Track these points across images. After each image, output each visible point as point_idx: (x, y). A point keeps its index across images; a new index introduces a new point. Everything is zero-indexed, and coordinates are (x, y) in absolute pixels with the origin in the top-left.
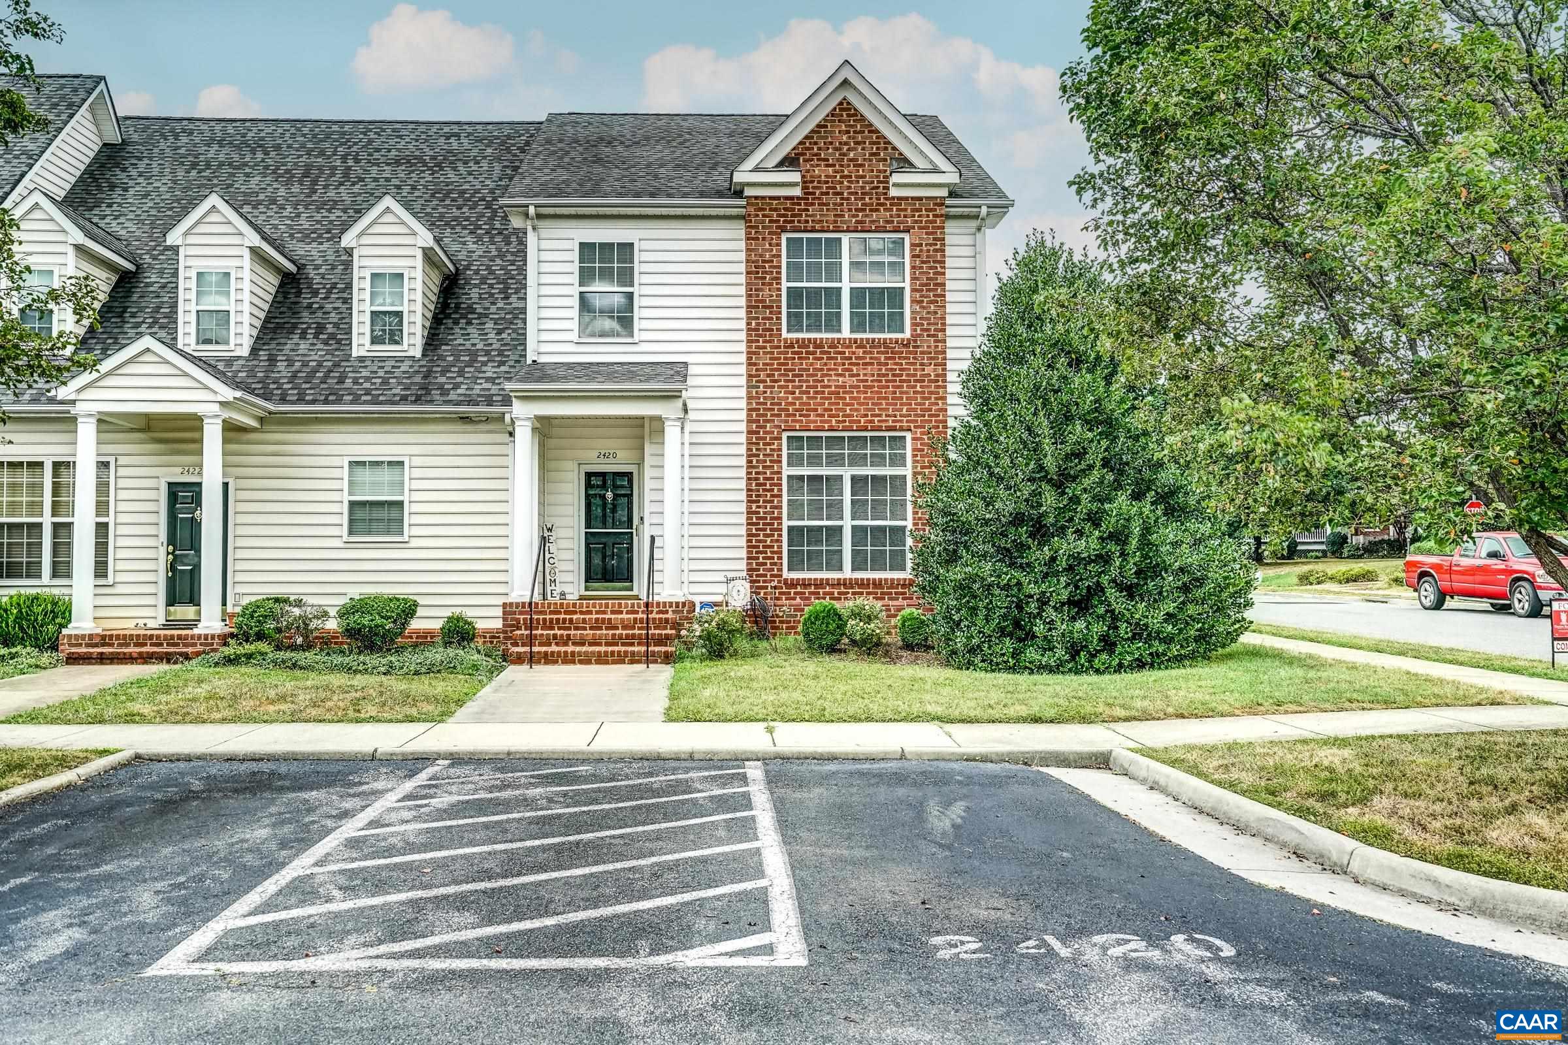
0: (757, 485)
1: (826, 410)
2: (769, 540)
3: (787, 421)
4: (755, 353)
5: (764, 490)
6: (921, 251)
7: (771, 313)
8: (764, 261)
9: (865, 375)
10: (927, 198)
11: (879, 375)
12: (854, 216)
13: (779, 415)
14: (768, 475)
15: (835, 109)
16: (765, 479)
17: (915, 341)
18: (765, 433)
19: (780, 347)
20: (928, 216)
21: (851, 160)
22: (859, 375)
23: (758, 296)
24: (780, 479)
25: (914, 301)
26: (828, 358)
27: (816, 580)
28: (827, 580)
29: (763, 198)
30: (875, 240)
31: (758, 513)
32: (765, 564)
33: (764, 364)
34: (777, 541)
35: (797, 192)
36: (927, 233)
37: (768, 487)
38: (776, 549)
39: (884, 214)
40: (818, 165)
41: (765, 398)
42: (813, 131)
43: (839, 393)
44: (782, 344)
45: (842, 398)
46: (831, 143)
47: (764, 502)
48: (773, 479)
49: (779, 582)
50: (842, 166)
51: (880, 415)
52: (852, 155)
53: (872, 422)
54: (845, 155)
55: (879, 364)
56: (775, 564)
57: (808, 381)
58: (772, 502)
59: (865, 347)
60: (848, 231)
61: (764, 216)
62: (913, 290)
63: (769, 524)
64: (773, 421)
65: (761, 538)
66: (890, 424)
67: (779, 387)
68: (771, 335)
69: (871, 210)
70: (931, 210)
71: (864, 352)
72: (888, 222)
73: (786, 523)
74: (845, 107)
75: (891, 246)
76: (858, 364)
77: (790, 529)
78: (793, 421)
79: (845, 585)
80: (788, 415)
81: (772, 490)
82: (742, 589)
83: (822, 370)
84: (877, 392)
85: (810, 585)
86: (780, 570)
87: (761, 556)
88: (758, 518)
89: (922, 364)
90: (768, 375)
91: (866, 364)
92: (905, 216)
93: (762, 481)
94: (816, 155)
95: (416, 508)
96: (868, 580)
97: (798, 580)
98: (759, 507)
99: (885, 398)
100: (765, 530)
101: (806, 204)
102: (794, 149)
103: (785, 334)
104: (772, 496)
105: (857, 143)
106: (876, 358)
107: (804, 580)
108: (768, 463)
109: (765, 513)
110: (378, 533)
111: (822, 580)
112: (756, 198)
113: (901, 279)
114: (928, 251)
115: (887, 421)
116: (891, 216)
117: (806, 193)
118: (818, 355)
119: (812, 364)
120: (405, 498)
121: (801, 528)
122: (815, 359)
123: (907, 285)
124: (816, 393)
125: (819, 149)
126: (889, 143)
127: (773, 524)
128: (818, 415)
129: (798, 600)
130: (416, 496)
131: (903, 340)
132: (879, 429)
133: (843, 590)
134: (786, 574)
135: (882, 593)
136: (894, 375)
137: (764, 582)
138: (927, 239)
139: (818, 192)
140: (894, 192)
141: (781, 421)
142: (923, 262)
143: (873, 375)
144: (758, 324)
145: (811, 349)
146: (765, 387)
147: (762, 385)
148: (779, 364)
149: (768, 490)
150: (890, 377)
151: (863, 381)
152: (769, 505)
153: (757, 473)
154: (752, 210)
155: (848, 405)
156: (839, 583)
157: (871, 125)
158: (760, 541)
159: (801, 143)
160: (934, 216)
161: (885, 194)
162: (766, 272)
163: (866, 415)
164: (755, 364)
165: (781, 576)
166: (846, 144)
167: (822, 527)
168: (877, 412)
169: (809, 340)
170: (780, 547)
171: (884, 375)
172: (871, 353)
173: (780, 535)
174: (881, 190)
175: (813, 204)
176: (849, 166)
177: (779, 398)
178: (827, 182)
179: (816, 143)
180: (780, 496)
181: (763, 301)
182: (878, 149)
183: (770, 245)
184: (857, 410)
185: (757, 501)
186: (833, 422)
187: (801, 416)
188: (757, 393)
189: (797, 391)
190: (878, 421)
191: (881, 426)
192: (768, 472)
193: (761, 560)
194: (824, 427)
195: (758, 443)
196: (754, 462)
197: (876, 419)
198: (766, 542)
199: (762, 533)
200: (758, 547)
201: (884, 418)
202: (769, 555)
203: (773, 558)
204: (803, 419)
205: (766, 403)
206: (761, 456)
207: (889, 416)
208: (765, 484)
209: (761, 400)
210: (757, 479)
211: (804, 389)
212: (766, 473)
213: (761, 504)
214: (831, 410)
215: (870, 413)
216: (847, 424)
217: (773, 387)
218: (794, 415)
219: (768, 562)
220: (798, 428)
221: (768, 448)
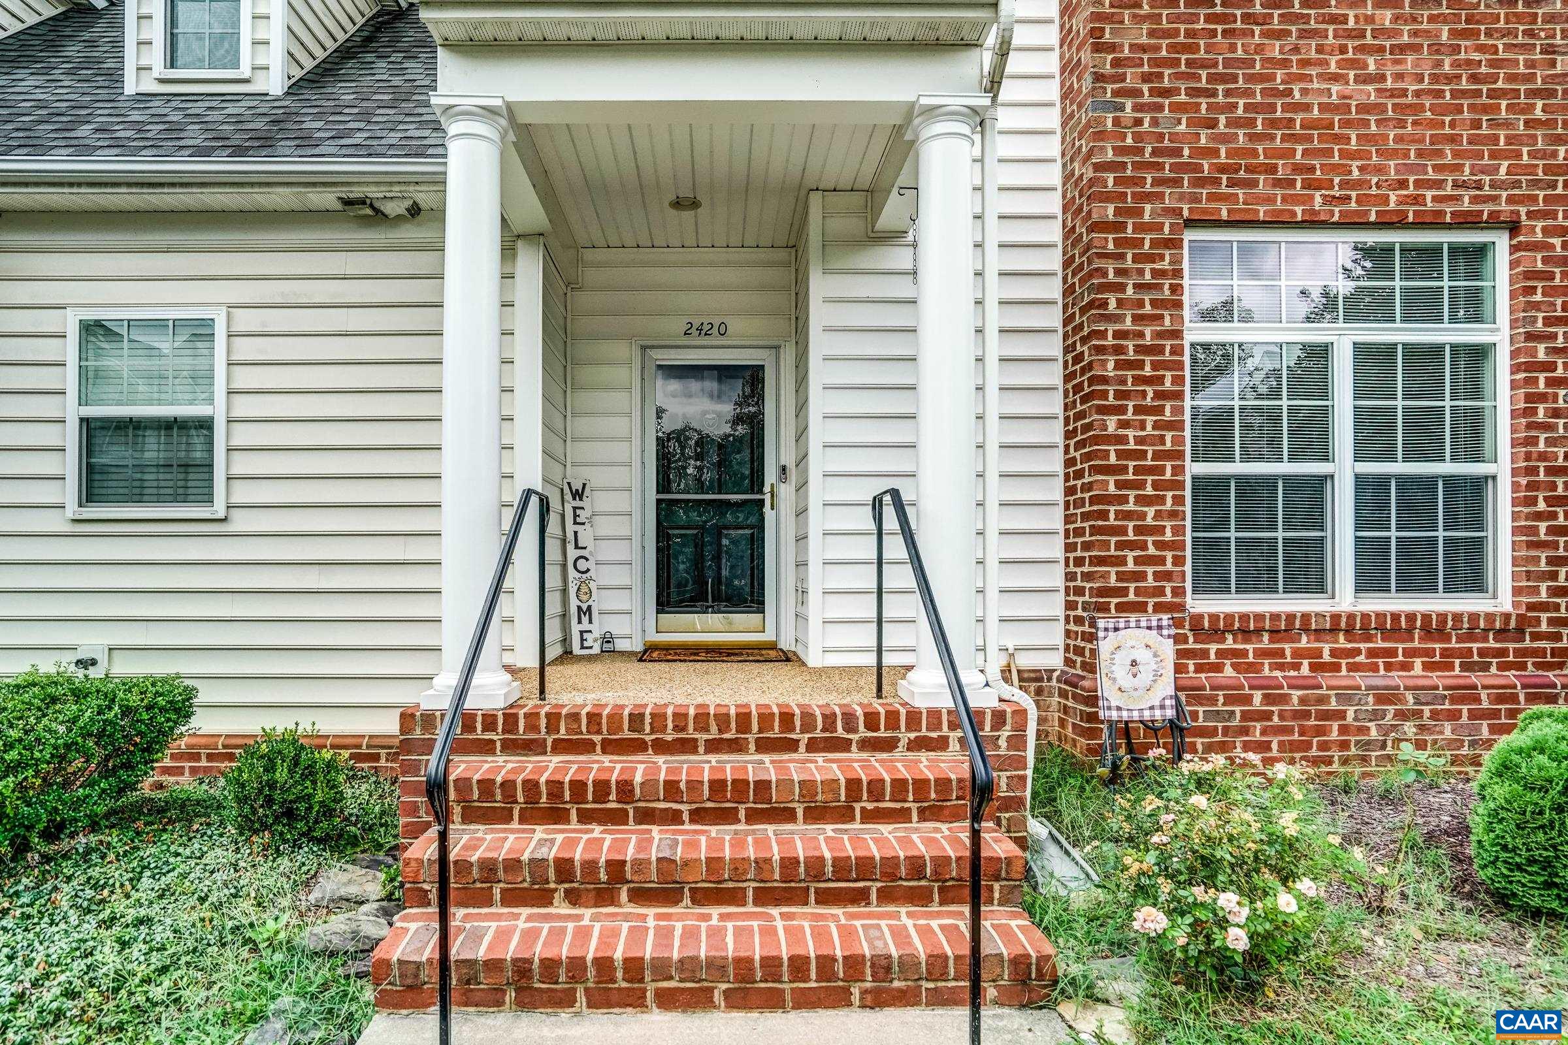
0: (1119, 365)
1: (1297, 169)
2: (1151, 511)
3: (1196, 199)
4: (1110, 18)
5: (1138, 380)
9: (1399, 77)
11: (1435, 78)
13: (1177, 182)
14: (1148, 340)
16: (1139, 349)
18: (1140, 228)
22: (1383, 77)
24: (1177, 350)
26: (1303, 33)
27: (1275, 617)
28: (1306, 617)
31: (1123, 440)
33: (1133, 44)
34: (1173, 514)
37: (1148, 371)
38: (1168, 536)
41: (1138, 137)
43: (1330, 124)
45: (1337, 138)
47: (1138, 410)
48: (1160, 350)
49: (1178, 623)
51: (1439, 184)
53: (1417, 200)
55: (1436, 48)
56: (1167, 576)
57: (1250, 92)
58: (1159, 410)
63: (1151, 470)
64: (1160, 196)
65: (1131, 506)
66: (1466, 205)
67: (1175, 108)
73: (1190, 469)
76: (1381, 49)
77: (1201, 484)
78: (1212, 197)
79: (1349, 632)
80: (1198, 182)
81: (1160, 380)
82: (1143, 656)
83: (1286, 62)
84: (1432, 124)
85: (1258, 631)
86: (1179, 592)
87: (1130, 555)
88: (1120, 454)
90: (1146, 78)
91: (1401, 49)
93: (1131, 354)
95: (244, 436)
96: (1411, 617)
97: (1229, 617)
98: (1123, 425)
99: (1453, 139)
100: (1141, 485)
104: (1159, 395)
107: (1244, 617)
108: (1148, 309)
109: (1140, 440)
110: (160, 499)
111: (1291, 617)
115: (1455, 200)
118: (1275, 24)
119: (1259, 48)
120: (218, 411)
121: (1222, 482)
124: (1273, 123)
127: (1160, 470)
128: (1277, 183)
129: (1229, 671)
130: (245, 407)
132: (1434, 222)
133: (1342, 642)
135: (1445, 653)
136: (1474, 78)
141: (1181, 198)
143: (1420, 78)
146: (1137, 108)
147: (1127, 101)
148: (1172, 48)
150: (1465, 84)
151: (1392, 93)
152: (1150, 420)
153: (1118, 335)
155: (1352, 155)
156: (1336, 625)
158: (1128, 516)
163: (1403, 184)
164: (1111, 48)
165: (1181, 607)
167: (1276, 478)
168: (1431, 174)
170: (1179, 530)
171: (1449, 78)
173: (1179, 500)
177: (1173, 137)
180: (1179, 395)
184: (1379, 170)
185: (1122, 410)
186: (1318, 200)
187: (1232, 183)
188: (1117, 122)
189: (1222, 119)
190: (1434, 198)
191: (1442, 213)
192: (1148, 332)
193: (1131, 566)
194: (1294, 214)
195: (1122, 257)
196: (1112, 304)
197: (1429, 194)
198: (1143, 516)
199: (1132, 494)
200: (1123, 531)
201: (1449, 191)
202: (1152, 550)
203: (1162, 561)
204: (1240, 192)
205: (1140, 151)
206: (1130, 291)
207: (1464, 185)
208: (1140, 365)
209: (1129, 141)
210: (1119, 350)
211: (1240, 111)
212: (1141, 335)
213: (1129, 415)
214: (1312, 169)
215: (1412, 179)
216: (1353, 205)
217: (1160, 108)
218: (1216, 182)
219: (1150, 570)
220: (1224, 215)
221: (1148, 267)
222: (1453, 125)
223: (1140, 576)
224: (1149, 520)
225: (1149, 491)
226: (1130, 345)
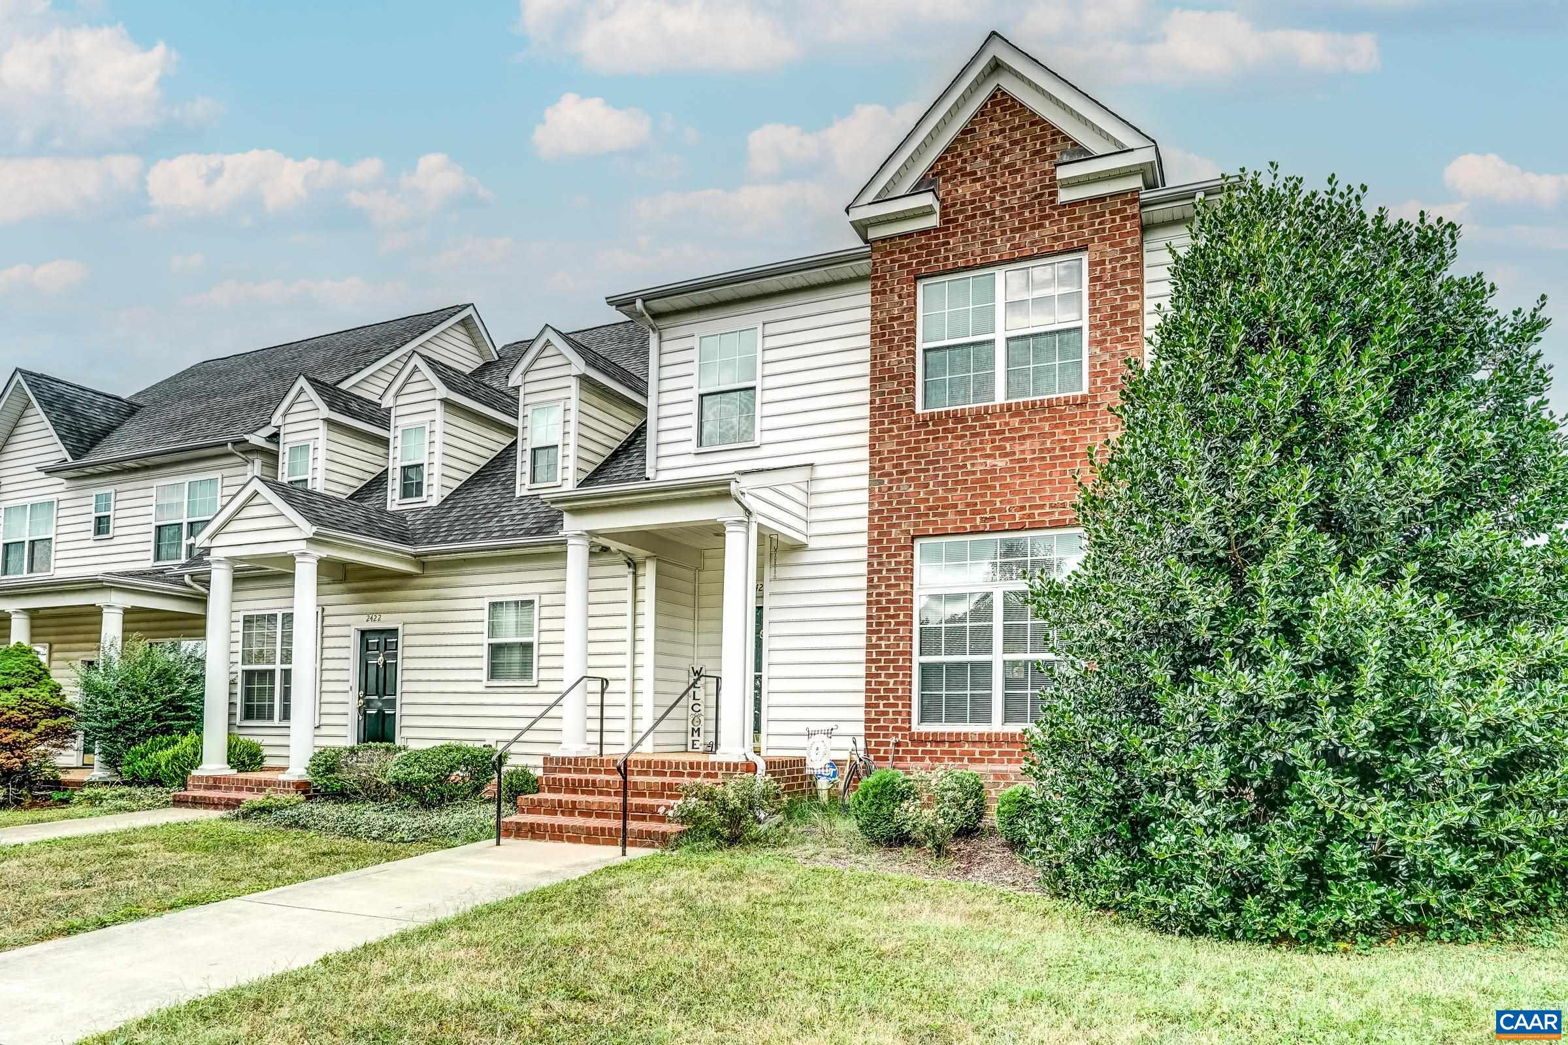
0: (879, 610)
1: (968, 505)
2: (892, 681)
3: (917, 525)
4: (878, 439)
5: (887, 616)
6: (1103, 271)
7: (899, 384)
8: (892, 319)
9: (1023, 452)
10: (1113, 196)
11: (1042, 451)
12: (1008, 240)
13: (908, 517)
14: (892, 597)
15: (986, 105)
16: (888, 601)
17: (1094, 397)
18: (890, 541)
19: (909, 427)
20: (1114, 221)
21: (1006, 167)
22: (1014, 453)
23: (883, 364)
24: (908, 600)
25: (1092, 343)
26: (972, 435)
29: (892, 238)
30: (1041, 271)
31: (879, 645)
32: (887, 713)
33: (890, 452)
34: (905, 683)
35: (934, 221)
36: (1111, 245)
37: (892, 612)
38: (903, 693)
39: (1050, 229)
40: (962, 183)
41: (890, 496)
42: (956, 140)
43: (986, 480)
44: (913, 423)
45: (989, 487)
46: (980, 150)
47: (887, 631)
48: (900, 601)
49: (904, 736)
50: (994, 177)
51: (1042, 507)
52: (1007, 160)
53: (1030, 516)
54: (998, 161)
55: (1043, 435)
56: (901, 713)
57: (945, 468)
58: (897, 631)
59: (1023, 414)
60: (1002, 262)
61: (892, 261)
62: (1093, 327)
63: (892, 661)
64: (899, 525)
65: (883, 679)
66: (1056, 517)
67: (908, 479)
68: (899, 414)
69: (1033, 228)
70: (1119, 211)
71: (1021, 422)
72: (1056, 239)
73: (917, 659)
74: (1001, 102)
75: (1062, 273)
76: (1013, 439)
77: (924, 667)
78: (925, 523)
79: (992, 743)
80: (919, 516)
81: (898, 615)
83: (964, 451)
84: (1040, 475)
85: (943, 741)
86: (908, 721)
87: (881, 703)
88: (879, 654)
89: (1103, 430)
90: (895, 466)
91: (1024, 438)
92: (1080, 227)
93: (885, 605)
94: (960, 170)
95: (544, 649)
97: (927, 734)
98: (880, 639)
99: (1051, 482)
100: (888, 668)
101: (945, 236)
102: (932, 168)
103: (919, 409)
104: (897, 623)
105: (1014, 143)
106: (1037, 428)
107: (936, 734)
108: (893, 581)
109: (887, 646)
111: (959, 734)
112: (884, 240)
113: (1075, 316)
114: (1114, 269)
115: (1052, 513)
116: (1060, 230)
117: (946, 222)
118: (959, 432)
119: (951, 446)
120: (535, 639)
121: (938, 666)
122: (954, 438)
123: (1085, 323)
124: (956, 482)
125: (965, 161)
126: (1059, 133)
127: (899, 661)
128: (958, 513)
129: (927, 761)
130: (544, 637)
131: (1075, 398)
133: (987, 748)
134: (917, 727)
136: (1063, 449)
137: (885, 736)
138: (1111, 252)
139: (961, 217)
140: (1064, 196)
141: (910, 525)
142: (1106, 286)
143: (1034, 452)
144: (883, 401)
145: (951, 425)
146: (890, 482)
147: (886, 480)
148: (908, 450)
149: (892, 617)
150: (1057, 453)
151: (1019, 461)
152: (892, 636)
153: (879, 595)
154: (876, 256)
155: (997, 495)
156: (981, 739)
157: (1034, 114)
158: (881, 683)
159: (940, 159)
160: (1123, 219)
161: (1053, 201)
162: (894, 333)
163: (1023, 508)
164: (879, 453)
165: (908, 729)
166: (999, 147)
167: (966, 663)
168: (1038, 502)
169: (947, 413)
170: (909, 691)
171: (1049, 450)
172: (1031, 421)
173: (909, 676)
174: (1046, 198)
175: (954, 234)
176: (1003, 175)
177: (907, 494)
178: (973, 202)
179: (960, 155)
180: (908, 623)
181: (890, 370)
182: (1043, 144)
183: (900, 296)
184: (1010, 502)
185: (879, 632)
186: (978, 520)
187: (935, 515)
188: (880, 490)
189: (931, 483)
190: (1039, 514)
191: (1044, 522)
192: (892, 592)
193: (881, 708)
194: (965, 528)
195: (880, 556)
196: (876, 580)
197: (1036, 512)
198: (888, 684)
199: (883, 673)
200: (878, 691)
201: (1047, 510)
202: (892, 701)
203: (897, 705)
204: (938, 519)
205: (891, 503)
206: (884, 572)
207: (1055, 506)
208: (888, 609)
209: (886, 498)
210: (878, 602)
211: (940, 479)
212: (889, 594)
213: (883, 634)
214: (976, 504)
215: (1027, 505)
216: (997, 521)
217: (901, 480)
218: (927, 515)
219: (891, 710)
220: (931, 532)
221: (893, 560)
222: (1050, 474)
223: (886, 713)
224: (891, 686)
225: (891, 671)
226: (884, 599)
